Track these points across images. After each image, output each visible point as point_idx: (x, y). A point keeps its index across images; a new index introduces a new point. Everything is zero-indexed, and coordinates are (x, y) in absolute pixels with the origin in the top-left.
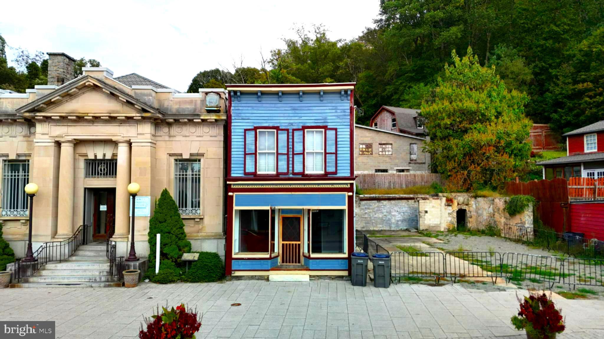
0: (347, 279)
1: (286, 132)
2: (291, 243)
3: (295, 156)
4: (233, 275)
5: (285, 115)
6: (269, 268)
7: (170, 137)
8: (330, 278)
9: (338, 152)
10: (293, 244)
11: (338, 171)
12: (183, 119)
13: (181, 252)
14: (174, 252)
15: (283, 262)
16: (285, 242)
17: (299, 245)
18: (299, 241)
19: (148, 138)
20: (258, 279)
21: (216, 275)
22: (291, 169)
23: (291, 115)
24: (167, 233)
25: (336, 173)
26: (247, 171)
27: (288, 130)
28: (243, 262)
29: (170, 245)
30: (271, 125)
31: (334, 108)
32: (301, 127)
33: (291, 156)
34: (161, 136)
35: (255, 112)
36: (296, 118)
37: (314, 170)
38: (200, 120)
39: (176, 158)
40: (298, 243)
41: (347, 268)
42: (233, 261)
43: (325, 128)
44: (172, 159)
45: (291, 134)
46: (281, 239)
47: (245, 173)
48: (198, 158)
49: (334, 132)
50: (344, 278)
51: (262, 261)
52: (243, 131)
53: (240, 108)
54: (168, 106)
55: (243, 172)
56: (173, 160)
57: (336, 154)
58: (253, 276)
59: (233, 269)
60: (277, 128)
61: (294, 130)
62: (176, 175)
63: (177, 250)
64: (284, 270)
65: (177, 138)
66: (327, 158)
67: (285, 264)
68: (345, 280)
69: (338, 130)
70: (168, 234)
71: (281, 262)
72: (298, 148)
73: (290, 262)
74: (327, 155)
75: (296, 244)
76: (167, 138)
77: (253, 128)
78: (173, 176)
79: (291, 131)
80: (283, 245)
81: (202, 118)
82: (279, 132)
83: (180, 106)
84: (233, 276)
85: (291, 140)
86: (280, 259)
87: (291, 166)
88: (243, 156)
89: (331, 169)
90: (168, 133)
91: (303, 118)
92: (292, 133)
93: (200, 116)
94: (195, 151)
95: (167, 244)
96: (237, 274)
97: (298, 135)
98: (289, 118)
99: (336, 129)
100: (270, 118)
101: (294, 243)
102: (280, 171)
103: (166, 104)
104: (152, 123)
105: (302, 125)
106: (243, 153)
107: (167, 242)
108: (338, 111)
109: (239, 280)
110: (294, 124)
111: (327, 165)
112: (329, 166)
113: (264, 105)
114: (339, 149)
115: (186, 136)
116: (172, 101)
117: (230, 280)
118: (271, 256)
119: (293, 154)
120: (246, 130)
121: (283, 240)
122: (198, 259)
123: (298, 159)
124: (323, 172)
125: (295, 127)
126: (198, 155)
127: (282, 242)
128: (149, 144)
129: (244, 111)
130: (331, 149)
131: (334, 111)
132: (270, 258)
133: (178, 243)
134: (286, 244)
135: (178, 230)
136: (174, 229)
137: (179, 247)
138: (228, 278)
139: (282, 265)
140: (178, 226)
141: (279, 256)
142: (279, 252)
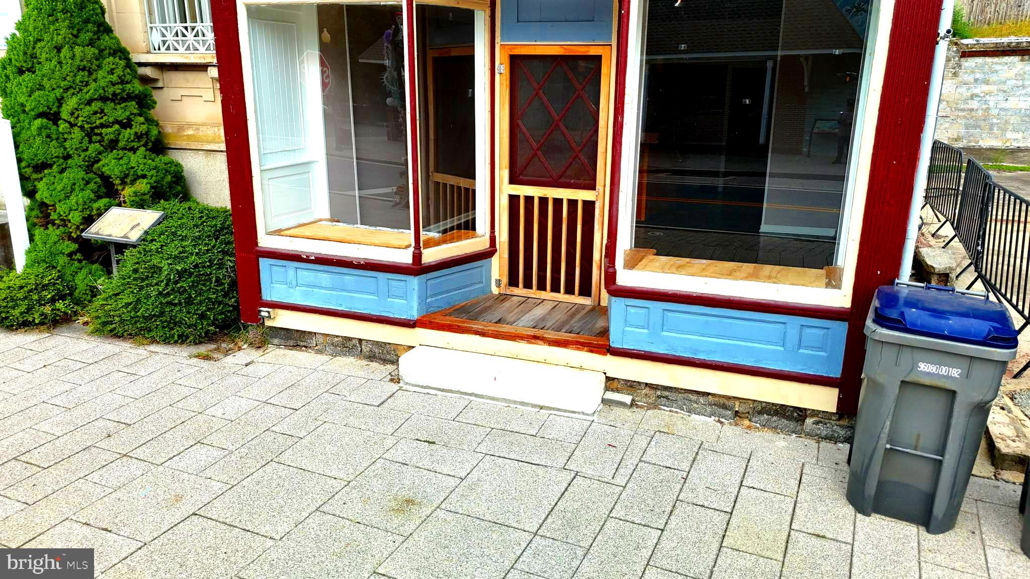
0: (823, 430)
2: (552, 193)
4: (268, 323)
6: (414, 314)
8: (724, 407)
10: (558, 202)
15: (513, 281)
16: (524, 191)
17: (589, 206)
18: (592, 187)
20: (372, 357)
21: (202, 316)
24: (43, 116)
28: (307, 274)
40: (582, 195)
41: (836, 372)
42: (264, 264)
46: (503, 173)
50: (809, 421)
51: (382, 276)
58: (350, 339)
59: (267, 296)
63: (87, 193)
64: (483, 334)
67: (520, 291)
68: (809, 435)
70: (45, 122)
71: (505, 280)
73: (542, 287)
75: (573, 203)
80: (514, 200)
84: (271, 328)
86: (498, 266)
95: (45, 164)
96: (284, 320)
101: (565, 194)
107: (43, 159)
109: (296, 347)
117: (260, 345)
118: (417, 257)
121: (513, 181)
127: (506, 189)
132: (417, 268)
133: (101, 163)
134: (529, 200)
135: (96, 106)
136: (71, 103)
137: (106, 180)
138: (253, 333)
139: (503, 298)
140: (91, 90)
141: (497, 254)
142: (497, 234)
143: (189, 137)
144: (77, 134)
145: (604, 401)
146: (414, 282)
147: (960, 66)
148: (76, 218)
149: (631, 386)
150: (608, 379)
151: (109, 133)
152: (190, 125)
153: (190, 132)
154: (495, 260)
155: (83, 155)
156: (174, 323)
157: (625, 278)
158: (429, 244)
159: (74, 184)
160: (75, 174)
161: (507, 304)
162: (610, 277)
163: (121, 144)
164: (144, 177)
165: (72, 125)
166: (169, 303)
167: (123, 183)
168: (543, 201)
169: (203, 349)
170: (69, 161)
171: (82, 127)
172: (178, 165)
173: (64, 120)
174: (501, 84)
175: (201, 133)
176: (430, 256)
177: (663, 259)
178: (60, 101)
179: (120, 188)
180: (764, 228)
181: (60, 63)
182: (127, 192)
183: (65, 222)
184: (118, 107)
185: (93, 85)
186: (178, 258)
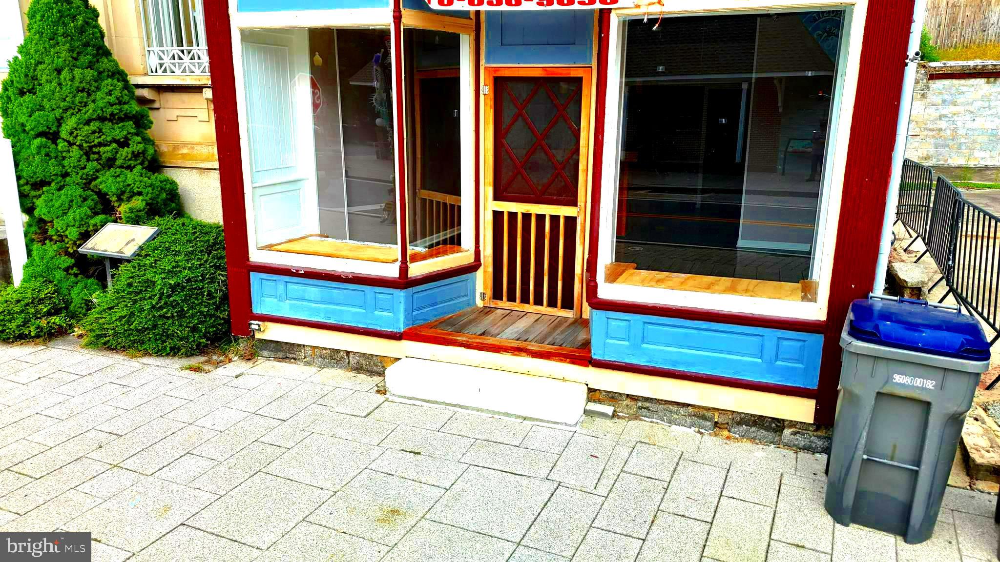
0: (801, 441)
2: (535, 209)
4: (258, 336)
6: (401, 328)
8: (704, 418)
10: (541, 218)
14: (70, 217)
15: (497, 294)
16: (507, 207)
17: (571, 222)
18: (574, 203)
20: (358, 369)
21: (194, 329)
24: (42, 135)
28: (296, 287)
29: (60, 189)
40: (564, 211)
41: (813, 384)
42: (255, 278)
46: (488, 190)
50: (787, 432)
51: (370, 290)
58: (338, 351)
59: (257, 309)
63: (84, 210)
64: (468, 346)
67: (504, 304)
68: (788, 446)
70: (44, 141)
71: (489, 293)
73: (525, 300)
75: (555, 219)
80: (498, 216)
84: (260, 340)
86: (482, 280)
95: (44, 183)
96: (273, 332)
101: (547, 210)
107: (42, 176)
109: (284, 359)
117: (250, 357)
118: (404, 270)
121: (497, 197)
122: (137, 255)
127: (490, 205)
132: (404, 282)
133: (99, 180)
134: (513, 216)
135: (94, 126)
136: (71, 123)
137: (102, 196)
138: (243, 345)
139: (487, 311)
140: (90, 110)
141: (482, 268)
142: (481, 248)
143: (184, 156)
144: (75, 152)
145: (586, 412)
146: (400, 295)
147: (928, 88)
148: (73, 233)
149: (613, 397)
150: (590, 390)
151: (106, 151)
152: (185, 144)
153: (185, 151)
154: (480, 274)
155: (81, 173)
156: (166, 336)
157: (606, 291)
158: (415, 258)
159: (72, 201)
160: (73, 191)
161: (491, 317)
162: (592, 288)
163: (119, 162)
164: (140, 194)
165: (71, 144)
166: (162, 317)
167: (120, 199)
168: (527, 216)
169: (195, 361)
170: (68, 179)
171: (80, 146)
172: (173, 183)
173: (64, 139)
174: (486, 104)
175: (195, 152)
176: (416, 270)
177: (644, 273)
178: (59, 121)
179: (116, 204)
180: (741, 243)
181: (60, 84)
182: (123, 209)
183: (62, 238)
184: (116, 126)
185: (92, 106)
186: (171, 273)
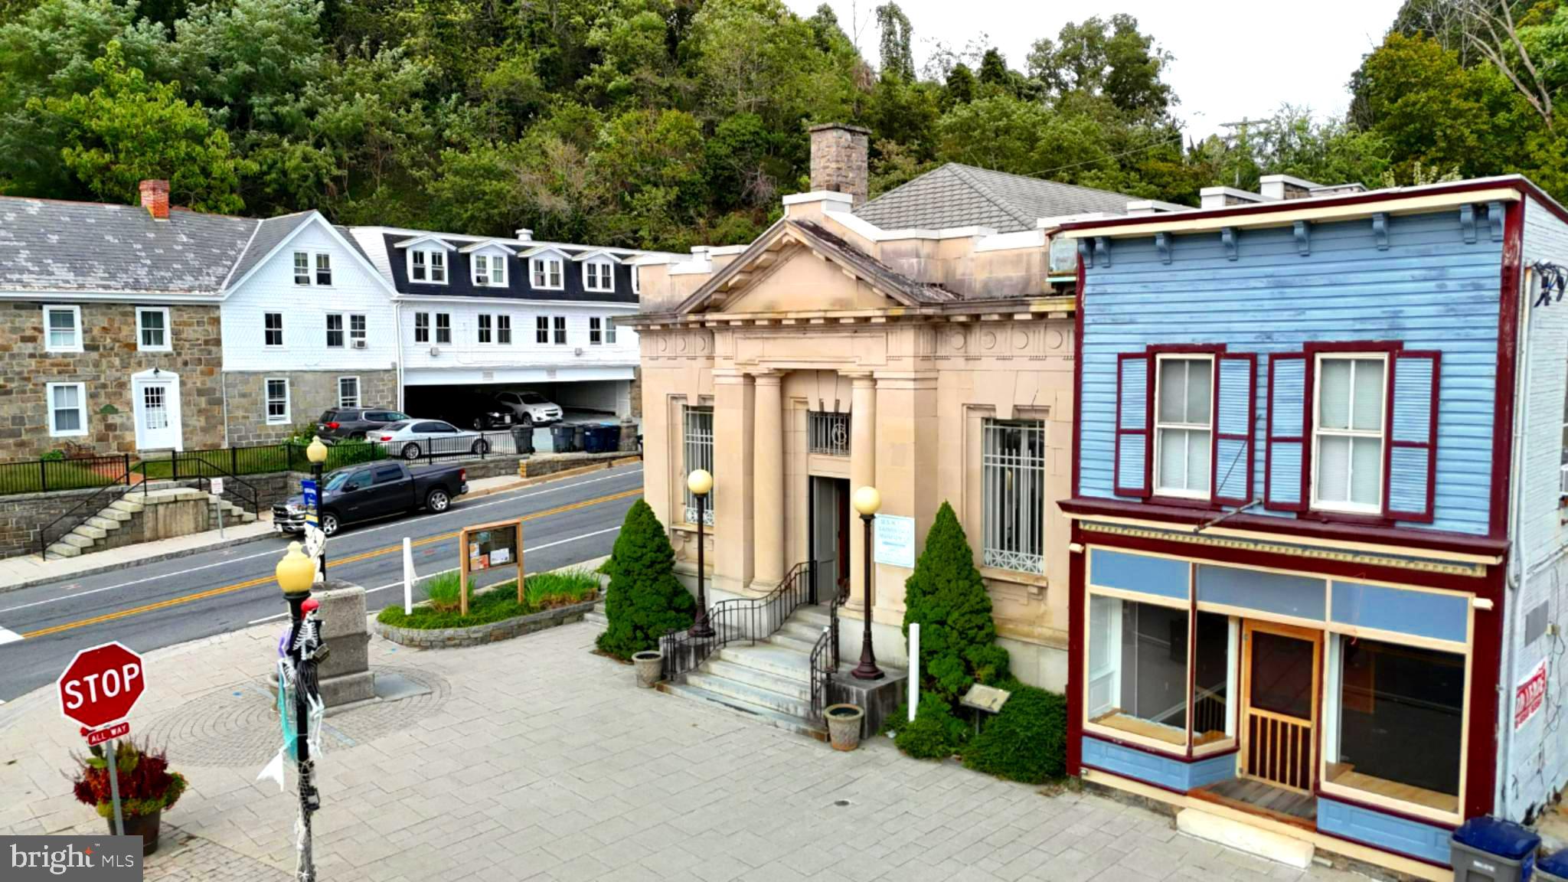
1: (1247, 363)
2: (1281, 718)
3: (1275, 446)
4: (1084, 778)
5: (1249, 305)
6: (1186, 788)
7: (968, 359)
9: (1442, 442)
10: (1284, 725)
11: (1438, 513)
12: (990, 314)
13: (968, 679)
14: (951, 677)
15: (1252, 771)
16: (1260, 713)
17: (1306, 731)
18: (1309, 719)
19: (907, 367)
20: (1154, 810)
21: (1041, 767)
22: (1259, 488)
23: (1267, 305)
24: (937, 622)
25: (1429, 517)
26: (1123, 484)
27: (1253, 358)
28: (1113, 750)
29: (945, 656)
30: (1200, 340)
31: (1433, 273)
32: (1300, 349)
33: (1261, 445)
34: (946, 358)
35: (1152, 297)
36: (1286, 315)
37: (1345, 499)
38: (1029, 317)
39: (986, 414)
40: (1302, 723)
41: (1448, 862)
42: (1086, 740)
43: (1395, 349)
44: (977, 419)
45: (1263, 370)
46: (1246, 700)
47: (1118, 491)
48: (1038, 416)
49: (1428, 365)
51: (1165, 760)
52: (1115, 358)
53: (1109, 289)
54: (964, 274)
55: (1111, 484)
56: (979, 421)
57: (1432, 446)
58: (1139, 796)
59: (1085, 760)
60: (1219, 350)
61: (1274, 357)
62: (987, 459)
63: (960, 673)
64: (1232, 807)
65: (985, 363)
66: (1394, 460)
67: (1257, 778)
69: (1446, 358)
70: (938, 626)
71: (1246, 769)
72: (1288, 421)
73: (1272, 775)
74: (1395, 451)
75: (1295, 727)
76: (960, 363)
77: (1142, 349)
78: (977, 464)
79: (1263, 360)
80: (1253, 718)
81: (1034, 308)
82: (1224, 363)
83: (991, 272)
84: (1086, 781)
85: (1262, 392)
86: (1241, 760)
87: (1260, 477)
88: (1113, 437)
89: (1410, 499)
90: (963, 350)
91: (1310, 314)
92: (1267, 368)
93: (1029, 305)
94: (1024, 401)
95: (935, 652)
96: (1096, 777)
97: (1290, 374)
98: (1260, 316)
99: (1436, 357)
100: (1197, 317)
101: (1291, 720)
102: (1221, 494)
103: (961, 270)
104: (919, 328)
105: (1306, 338)
106: (1113, 427)
107: (934, 648)
108: (1451, 285)
109: (1101, 795)
110: (1275, 337)
111: (1393, 485)
112: (1400, 492)
113: (1181, 276)
114: (1443, 430)
115: (1004, 359)
116: (972, 260)
117: (1078, 790)
118: (1190, 752)
119: (1270, 440)
120: (1122, 357)
121: (1253, 705)
122: (1001, 711)
123: (1287, 458)
124: (1375, 509)
125: (1279, 348)
126: (1033, 409)
127: (1248, 711)
128: (911, 385)
129: (1119, 298)
130: (1413, 425)
131: (1431, 285)
132: (1189, 759)
133: (967, 652)
134: (1264, 719)
135: (967, 617)
136: (955, 615)
137: (968, 663)
138: (1073, 782)
139: (1244, 782)
140: (966, 608)
141: (1240, 751)
142: (1241, 738)
143: (1010, 630)
144: (955, 634)
145: (1314, 862)
146: (1186, 768)
148: (953, 689)
149: (1331, 855)
150: (1316, 848)
151: (972, 633)
152: (1010, 620)
154: (1239, 755)
155: (957, 647)
156: (1025, 769)
157: (1327, 787)
158: (1198, 742)
159: (951, 666)
160: (952, 660)
161: (1248, 787)
162: (1317, 785)
163: (978, 639)
164: (991, 662)
165: (952, 628)
166: (1023, 756)
167: (979, 668)
168: (1274, 722)
169: (1043, 788)
170: (949, 651)
173: (949, 625)
176: (1199, 751)
177: (1356, 775)
178: (948, 614)
179: (978, 671)
182: (982, 673)
183: (945, 690)
185: (967, 605)
186: (1027, 729)
